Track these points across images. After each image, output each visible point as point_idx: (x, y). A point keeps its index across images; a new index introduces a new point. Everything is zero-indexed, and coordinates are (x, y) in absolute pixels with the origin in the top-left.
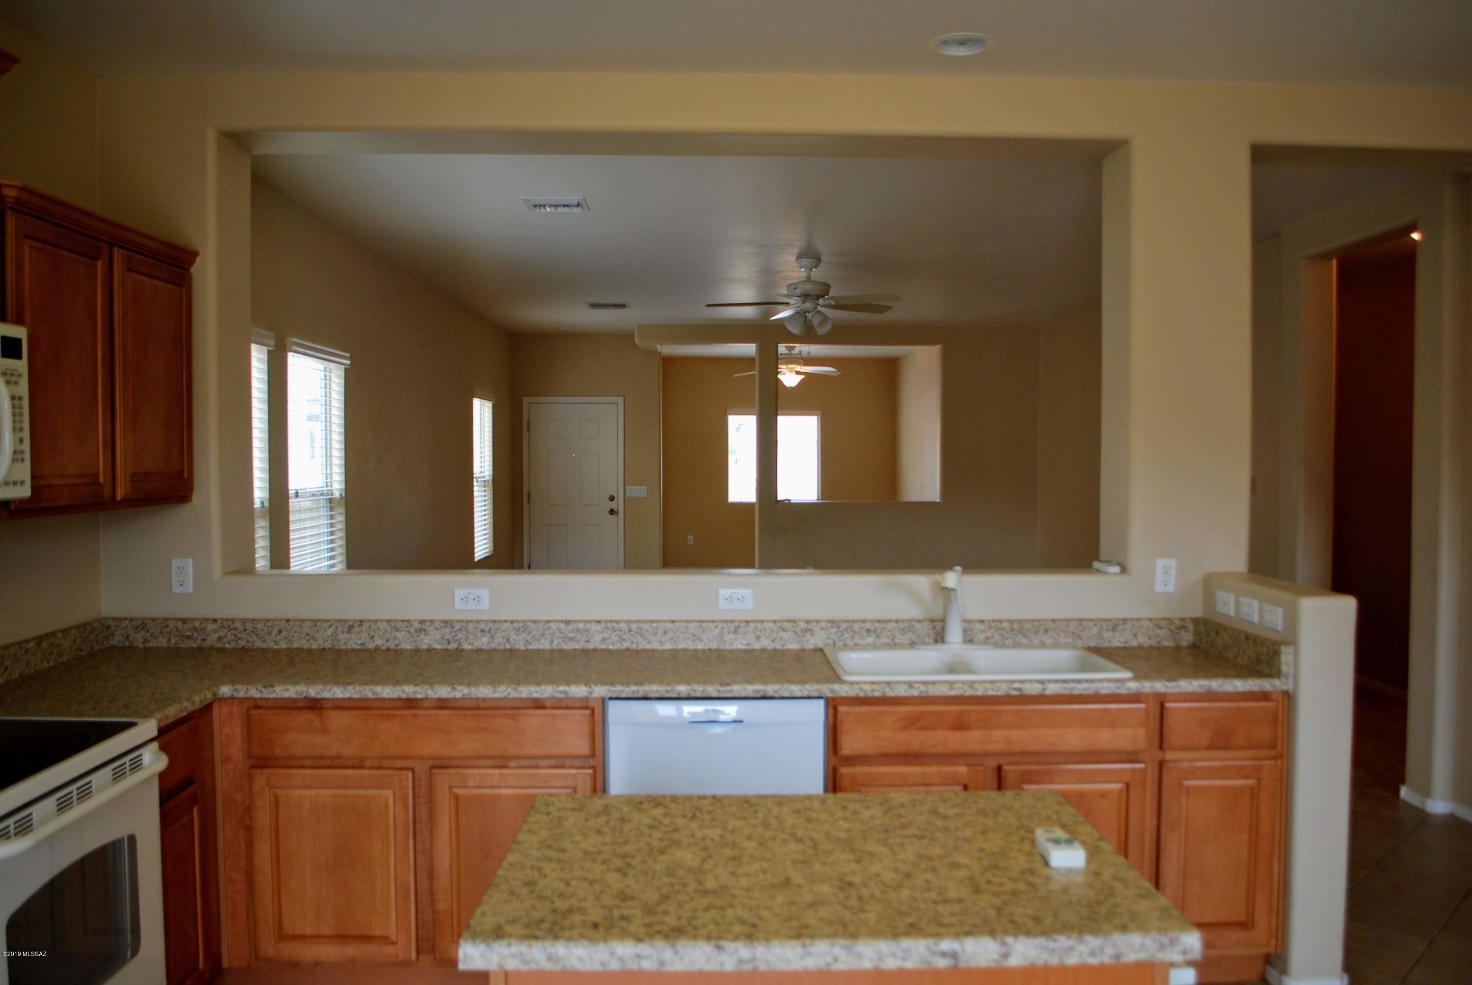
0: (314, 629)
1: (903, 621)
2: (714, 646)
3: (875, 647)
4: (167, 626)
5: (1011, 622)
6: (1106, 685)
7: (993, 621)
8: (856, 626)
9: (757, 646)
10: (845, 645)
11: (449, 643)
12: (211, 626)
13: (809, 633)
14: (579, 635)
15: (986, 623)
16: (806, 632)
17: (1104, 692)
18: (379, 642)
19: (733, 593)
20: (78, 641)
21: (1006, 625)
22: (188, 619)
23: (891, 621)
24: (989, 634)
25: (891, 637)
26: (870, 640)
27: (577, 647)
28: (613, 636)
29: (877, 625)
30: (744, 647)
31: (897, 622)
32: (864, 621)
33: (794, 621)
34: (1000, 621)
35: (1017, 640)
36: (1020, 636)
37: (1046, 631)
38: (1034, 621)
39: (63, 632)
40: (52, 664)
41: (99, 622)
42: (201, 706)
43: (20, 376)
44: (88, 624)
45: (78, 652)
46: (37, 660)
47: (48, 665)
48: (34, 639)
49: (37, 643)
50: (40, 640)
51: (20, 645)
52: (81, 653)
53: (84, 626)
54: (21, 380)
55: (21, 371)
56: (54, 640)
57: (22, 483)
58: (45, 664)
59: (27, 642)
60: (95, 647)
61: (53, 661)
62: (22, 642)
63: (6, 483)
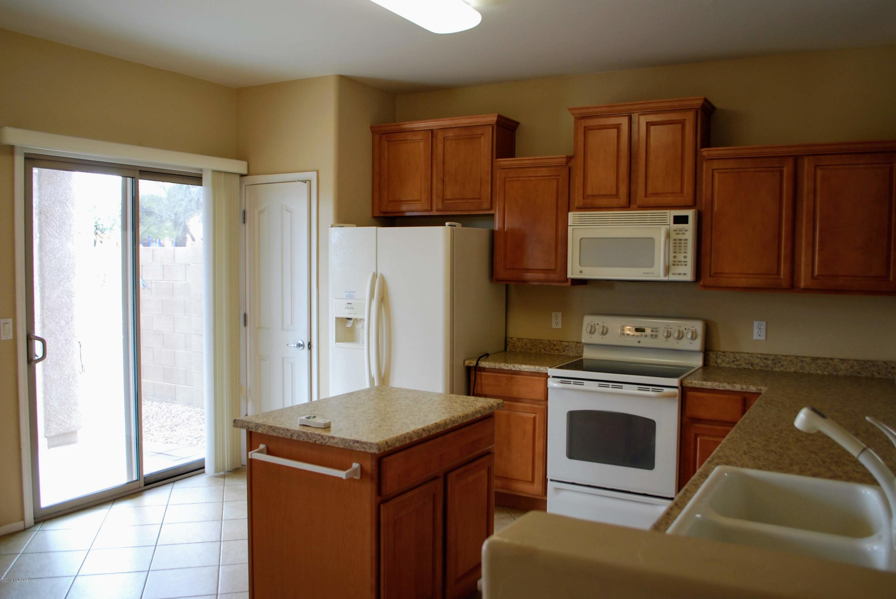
39: (841, 360)
40: (826, 373)
41: (885, 363)
42: (741, 391)
43: (686, 230)
44: (870, 361)
45: (856, 374)
46: (811, 368)
47: (822, 373)
48: (811, 357)
49: (812, 359)
50: (816, 359)
51: (797, 357)
52: (859, 375)
53: (866, 362)
54: (686, 232)
55: (686, 228)
56: (830, 362)
57: (685, 274)
58: (819, 372)
59: (804, 357)
60: (877, 375)
61: (828, 372)
62: (800, 357)
63: (673, 274)
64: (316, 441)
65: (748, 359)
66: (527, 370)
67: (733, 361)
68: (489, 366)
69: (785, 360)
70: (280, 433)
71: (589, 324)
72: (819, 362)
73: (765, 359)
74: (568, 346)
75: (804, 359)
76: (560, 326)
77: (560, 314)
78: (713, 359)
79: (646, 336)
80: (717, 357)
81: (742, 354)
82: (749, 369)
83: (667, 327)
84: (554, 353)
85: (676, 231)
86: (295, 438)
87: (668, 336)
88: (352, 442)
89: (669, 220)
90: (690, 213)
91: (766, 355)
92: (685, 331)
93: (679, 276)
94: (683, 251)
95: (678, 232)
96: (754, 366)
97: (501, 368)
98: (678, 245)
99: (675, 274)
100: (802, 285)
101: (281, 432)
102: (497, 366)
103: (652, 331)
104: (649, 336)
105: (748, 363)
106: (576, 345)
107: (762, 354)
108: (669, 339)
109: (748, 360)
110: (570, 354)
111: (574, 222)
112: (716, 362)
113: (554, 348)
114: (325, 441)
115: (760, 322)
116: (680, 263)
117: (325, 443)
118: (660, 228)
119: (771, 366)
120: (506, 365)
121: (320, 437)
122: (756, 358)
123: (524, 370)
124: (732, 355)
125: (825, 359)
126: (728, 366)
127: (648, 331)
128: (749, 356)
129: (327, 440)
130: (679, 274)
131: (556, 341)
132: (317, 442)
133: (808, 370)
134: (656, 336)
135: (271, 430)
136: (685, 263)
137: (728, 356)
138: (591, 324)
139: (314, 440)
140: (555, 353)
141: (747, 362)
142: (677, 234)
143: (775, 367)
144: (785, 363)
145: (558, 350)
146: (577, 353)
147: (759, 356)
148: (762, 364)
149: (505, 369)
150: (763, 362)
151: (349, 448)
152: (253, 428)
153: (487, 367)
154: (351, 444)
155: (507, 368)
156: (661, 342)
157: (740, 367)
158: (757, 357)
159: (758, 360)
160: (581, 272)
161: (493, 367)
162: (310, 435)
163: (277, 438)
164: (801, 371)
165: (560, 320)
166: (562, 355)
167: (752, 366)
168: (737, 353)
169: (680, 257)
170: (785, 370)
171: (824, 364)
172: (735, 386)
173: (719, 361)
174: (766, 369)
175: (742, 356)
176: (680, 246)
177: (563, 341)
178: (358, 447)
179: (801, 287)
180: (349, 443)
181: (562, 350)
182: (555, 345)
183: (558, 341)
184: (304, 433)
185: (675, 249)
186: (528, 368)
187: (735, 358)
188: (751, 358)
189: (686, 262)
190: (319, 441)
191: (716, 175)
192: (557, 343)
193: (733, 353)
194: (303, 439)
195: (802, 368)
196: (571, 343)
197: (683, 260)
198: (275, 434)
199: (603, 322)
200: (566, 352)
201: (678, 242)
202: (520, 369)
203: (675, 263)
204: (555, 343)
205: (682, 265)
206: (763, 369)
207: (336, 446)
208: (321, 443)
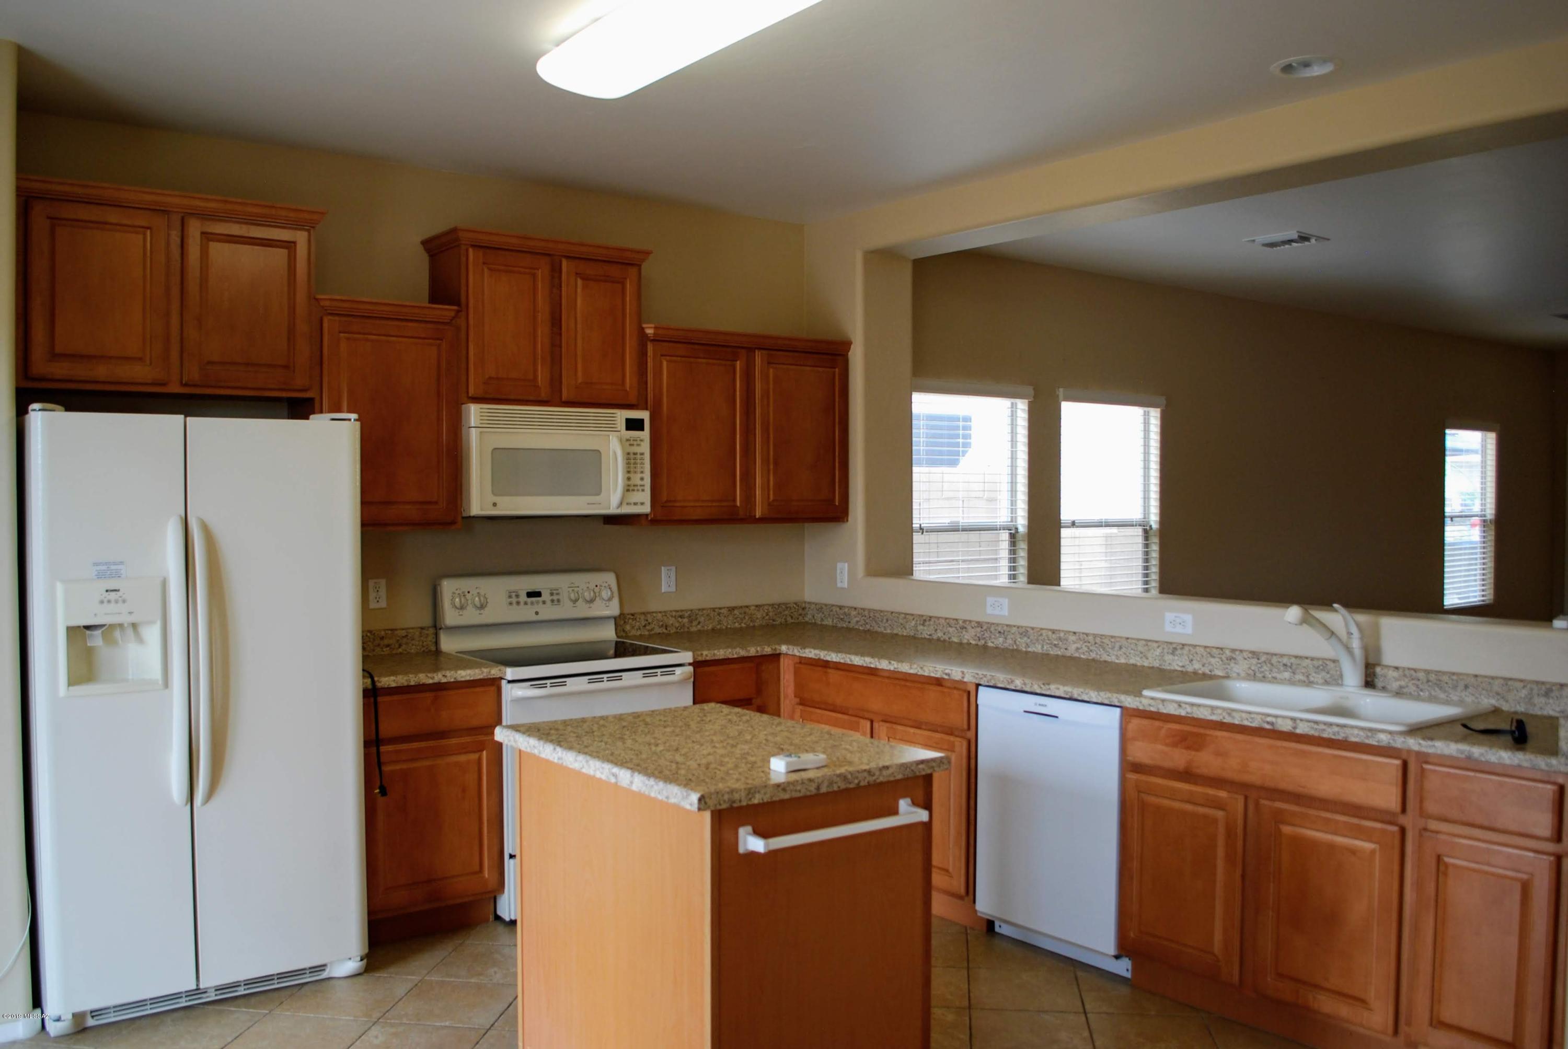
0: (905, 620)
1: (1318, 659)
2: (1156, 664)
3: (1291, 682)
4: (832, 611)
5: (1428, 672)
6: (1356, 732)
7: (1409, 669)
8: (1275, 660)
9: (1190, 669)
10: (1264, 677)
11: (979, 640)
12: (854, 613)
13: (1233, 661)
14: (1061, 643)
15: (1401, 670)
16: (1230, 660)
17: (1353, 739)
18: (940, 634)
19: (1176, 617)
20: (771, 614)
21: (1421, 675)
22: (843, 606)
23: (1307, 658)
24: (1403, 683)
25: (1306, 674)
26: (1287, 675)
27: (1059, 653)
28: (1083, 646)
29: (1293, 660)
30: (1179, 669)
31: (1312, 659)
32: (1282, 656)
33: (1222, 649)
34: (1415, 670)
35: (1433, 693)
36: (1437, 689)
37: (1466, 687)
38: (1454, 674)
39: (757, 606)
40: (743, 625)
41: (796, 604)
42: (757, 655)
43: (641, 440)
44: (783, 604)
45: (771, 621)
46: (729, 622)
47: (739, 626)
48: (728, 608)
49: (729, 610)
50: (733, 609)
51: (714, 609)
52: (774, 623)
53: (779, 605)
54: (642, 443)
55: (642, 438)
56: (747, 610)
57: (642, 504)
58: (737, 625)
59: (720, 608)
60: (790, 620)
61: (745, 624)
62: (716, 608)
63: (627, 504)
64: (859, 782)
65: (662, 619)
66: (468, 678)
67: (645, 626)
68: (397, 683)
69: (702, 615)
70: (796, 791)
71: (454, 593)
72: (736, 612)
73: (681, 617)
74: (407, 636)
75: (722, 611)
76: (383, 604)
77: (383, 582)
78: (621, 626)
79: (544, 602)
80: (625, 622)
81: (654, 615)
82: (663, 633)
83: (572, 585)
84: (382, 653)
85: (630, 440)
86: (824, 789)
87: (575, 601)
88: (915, 765)
89: (619, 424)
90: (644, 415)
91: (682, 611)
92: (597, 590)
93: (636, 507)
94: (639, 470)
95: (632, 442)
96: (668, 629)
97: (421, 683)
98: (632, 461)
99: (631, 504)
100: (758, 514)
101: (798, 788)
102: (412, 681)
103: (552, 594)
104: (549, 603)
105: (662, 625)
106: (421, 633)
107: (677, 611)
108: (578, 603)
109: (662, 621)
110: (411, 649)
111: (482, 422)
112: (624, 631)
113: (382, 643)
114: (874, 778)
115: (669, 568)
116: (636, 488)
117: (875, 781)
118: (609, 436)
119: (686, 625)
120: (429, 675)
121: (865, 774)
122: (670, 618)
123: (463, 679)
124: (642, 617)
125: (741, 607)
126: (639, 633)
127: (546, 596)
128: (663, 616)
129: (877, 773)
130: (635, 504)
131: (385, 630)
132: (862, 784)
133: (725, 624)
134: (558, 601)
135: (779, 791)
136: (642, 488)
137: (638, 620)
138: (457, 592)
139: (856, 781)
140: (383, 651)
141: (661, 623)
142: (630, 445)
143: (691, 626)
144: (702, 619)
145: (388, 646)
146: (423, 646)
147: (674, 614)
148: (677, 625)
149: (428, 683)
150: (678, 621)
151: (910, 775)
152: (743, 799)
153: (393, 685)
154: (913, 768)
155: (431, 681)
156: (566, 610)
157: (653, 632)
158: (672, 616)
159: (673, 619)
160: (495, 504)
161: (406, 684)
162: (849, 776)
163: (792, 800)
164: (719, 627)
165: (383, 592)
166: (396, 654)
167: (666, 629)
168: (649, 613)
169: (636, 479)
170: (702, 629)
171: (741, 614)
172: (749, 651)
173: (628, 628)
174: (682, 630)
175: (654, 617)
176: (635, 463)
177: (396, 630)
178: (924, 769)
179: (757, 517)
180: (910, 768)
181: (397, 646)
182: (382, 638)
183: (388, 630)
184: (839, 776)
185: (629, 467)
186: (470, 674)
187: (647, 620)
188: (665, 618)
189: (643, 486)
190: (864, 780)
191: (665, 363)
192: (386, 634)
193: (644, 613)
194: (839, 787)
195: (720, 622)
196: (411, 631)
197: (639, 482)
198: (786, 796)
199: (477, 588)
200: (404, 647)
201: (632, 456)
202: (455, 678)
203: (631, 488)
204: (383, 633)
205: (638, 490)
206: (678, 630)
207: (892, 779)
208: (868, 783)
